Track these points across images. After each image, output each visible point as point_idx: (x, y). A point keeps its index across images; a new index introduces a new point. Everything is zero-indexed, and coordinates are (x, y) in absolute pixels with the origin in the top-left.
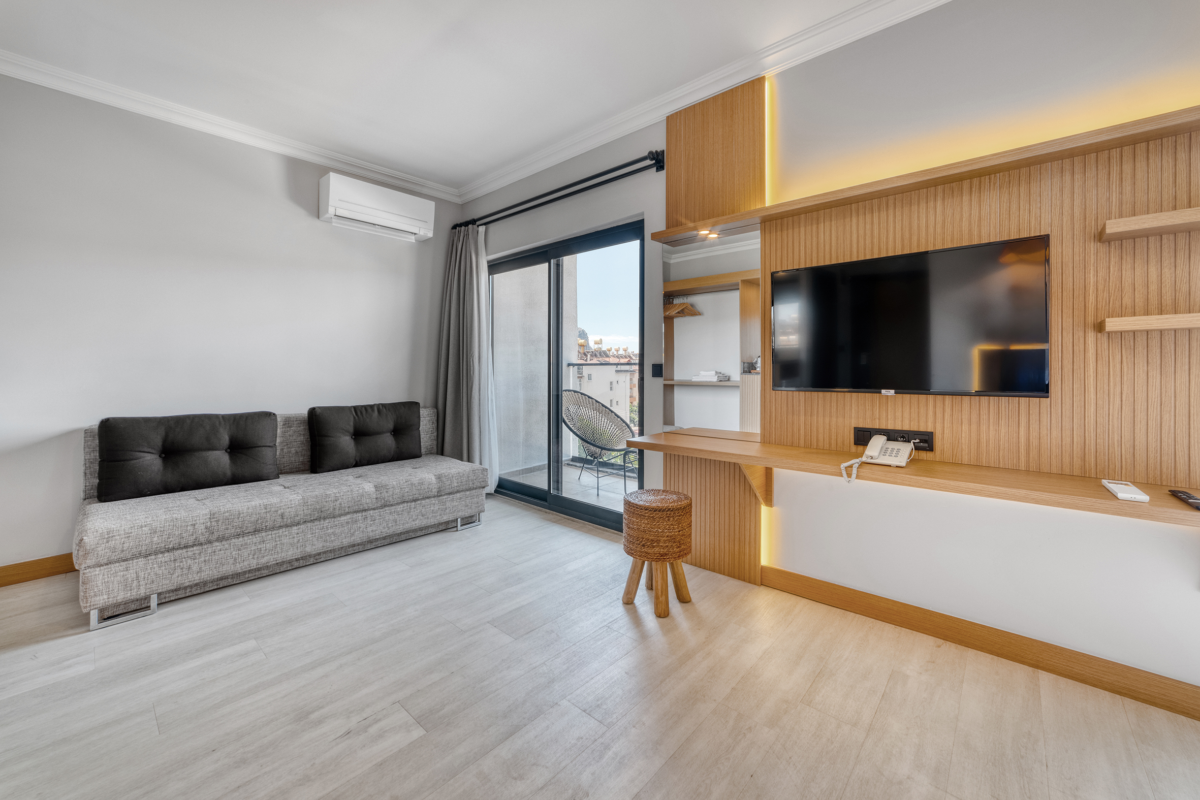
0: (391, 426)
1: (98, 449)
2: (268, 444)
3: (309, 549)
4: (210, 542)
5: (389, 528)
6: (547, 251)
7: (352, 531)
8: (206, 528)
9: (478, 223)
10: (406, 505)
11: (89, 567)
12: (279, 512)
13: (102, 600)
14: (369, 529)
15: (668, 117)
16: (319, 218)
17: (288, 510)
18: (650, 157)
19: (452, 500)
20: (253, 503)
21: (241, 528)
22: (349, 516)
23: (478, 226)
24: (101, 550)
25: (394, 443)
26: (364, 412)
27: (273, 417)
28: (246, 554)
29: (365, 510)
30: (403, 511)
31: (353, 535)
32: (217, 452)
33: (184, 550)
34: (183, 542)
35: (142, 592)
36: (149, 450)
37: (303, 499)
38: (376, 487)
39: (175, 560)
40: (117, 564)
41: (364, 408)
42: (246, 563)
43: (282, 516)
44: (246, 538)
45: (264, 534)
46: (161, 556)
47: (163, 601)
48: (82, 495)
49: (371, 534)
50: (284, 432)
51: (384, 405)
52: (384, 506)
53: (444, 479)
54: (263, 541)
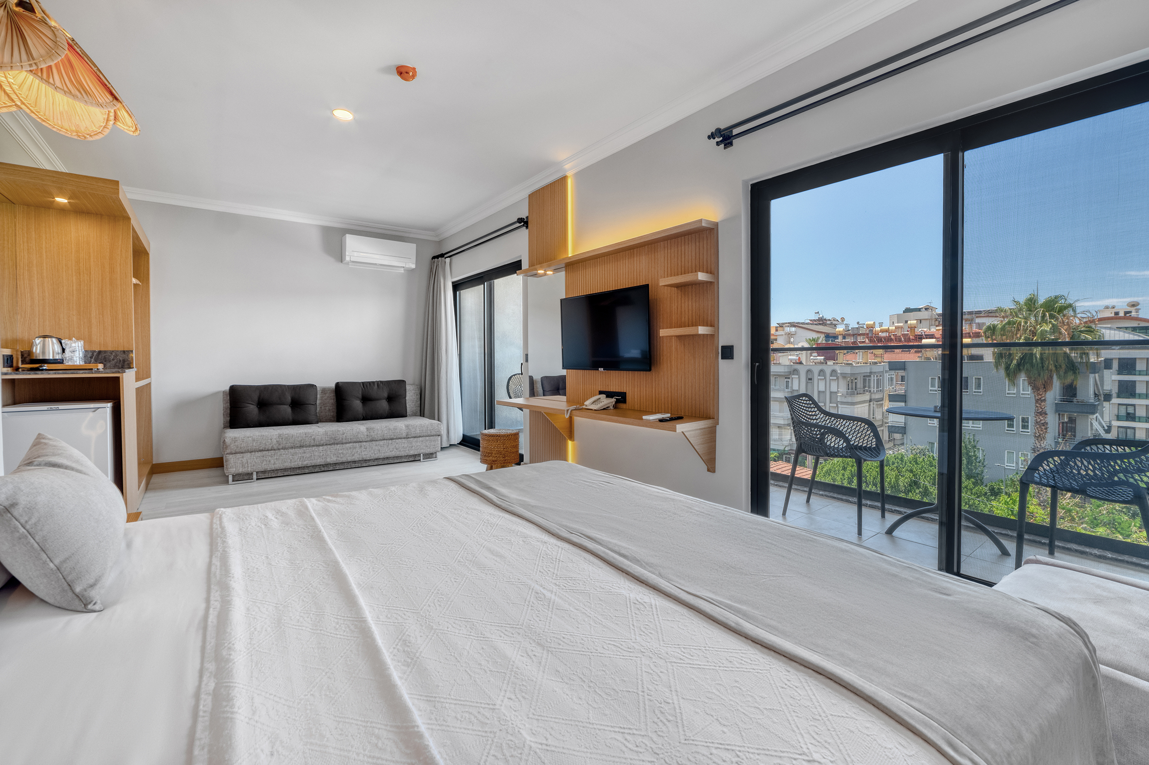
0: (386, 395)
1: (229, 402)
2: (311, 403)
3: (329, 460)
4: (279, 449)
5: (375, 454)
6: (483, 276)
7: (353, 453)
8: (277, 441)
9: (446, 256)
10: (386, 441)
11: (228, 454)
12: (313, 437)
13: (233, 470)
14: (363, 453)
15: (529, 195)
16: (342, 262)
17: (317, 437)
18: (518, 222)
19: (417, 442)
20: (300, 431)
21: (293, 444)
22: (351, 444)
23: (445, 258)
24: (233, 447)
25: (388, 406)
26: (368, 386)
27: (315, 387)
28: (296, 458)
29: (361, 442)
30: (384, 445)
31: (353, 455)
32: (285, 406)
33: (267, 452)
34: (267, 447)
35: (249, 470)
36: (252, 403)
37: (326, 432)
38: (367, 429)
39: (263, 456)
40: (239, 454)
41: (368, 384)
42: (296, 463)
43: (314, 439)
44: (296, 450)
45: (305, 449)
46: (257, 453)
47: (259, 478)
48: (222, 426)
49: (364, 456)
50: (322, 397)
51: (381, 382)
52: (372, 441)
53: (410, 427)
54: (305, 453)
